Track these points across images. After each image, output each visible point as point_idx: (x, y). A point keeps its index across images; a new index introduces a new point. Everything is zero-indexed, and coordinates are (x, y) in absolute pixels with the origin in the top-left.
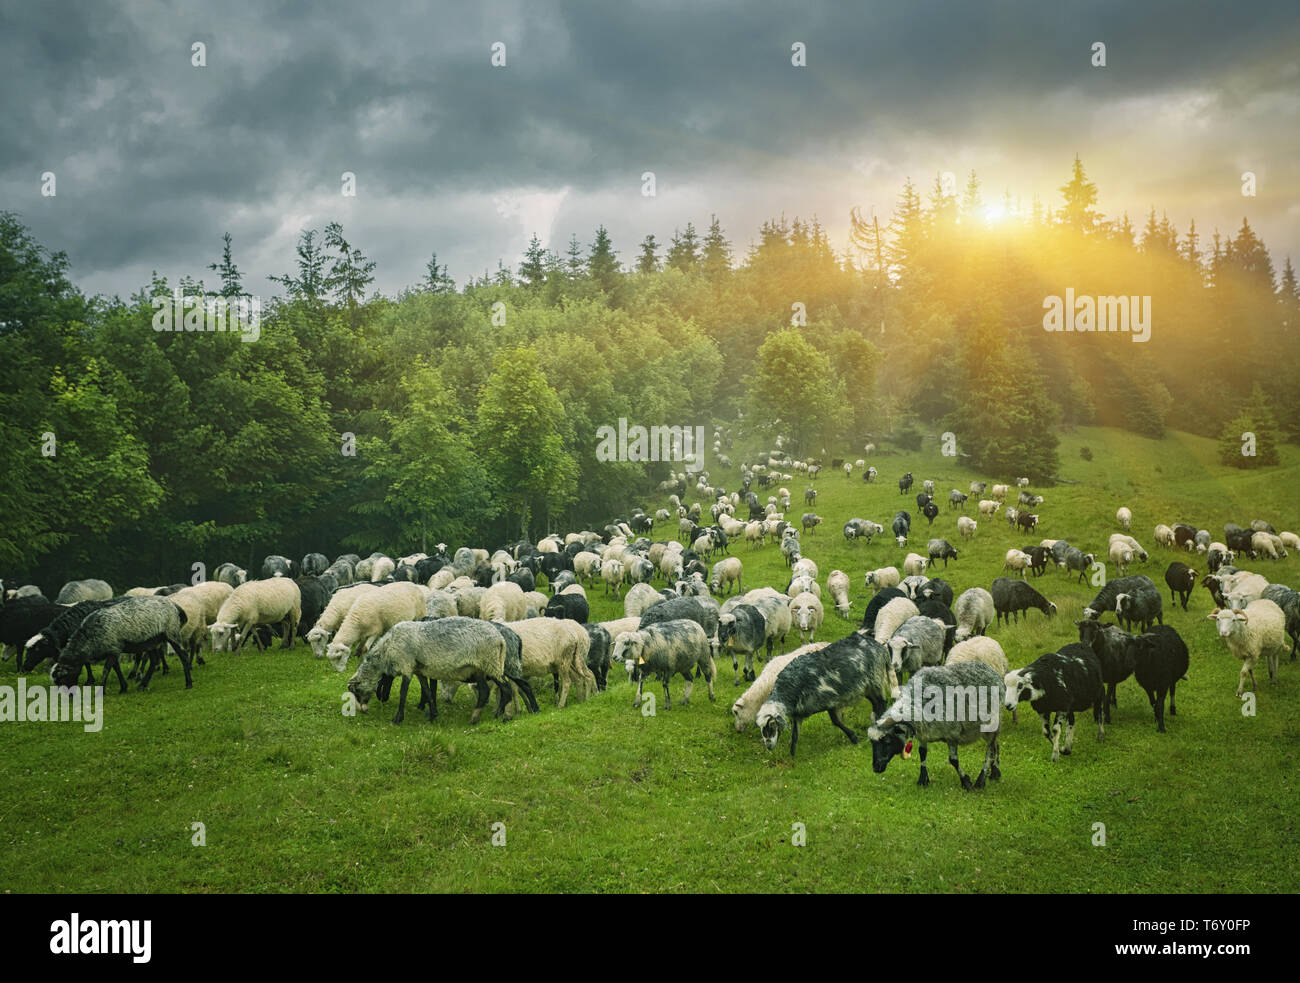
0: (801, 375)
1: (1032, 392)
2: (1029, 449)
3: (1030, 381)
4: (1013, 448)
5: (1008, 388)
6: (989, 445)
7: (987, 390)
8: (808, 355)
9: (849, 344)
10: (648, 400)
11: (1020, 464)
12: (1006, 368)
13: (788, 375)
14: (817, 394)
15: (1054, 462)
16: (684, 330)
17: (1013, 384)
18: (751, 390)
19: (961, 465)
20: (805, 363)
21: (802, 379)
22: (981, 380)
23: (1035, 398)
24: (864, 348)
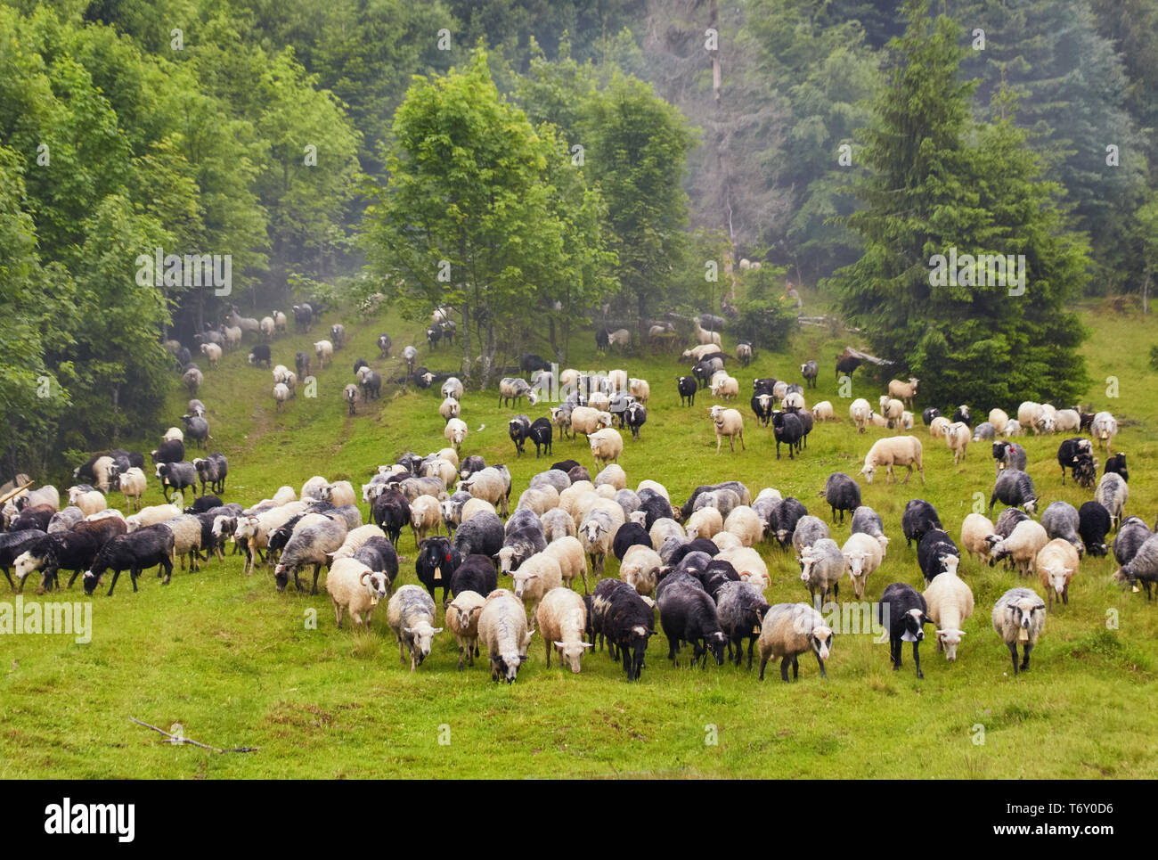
0: (486, 174)
1: (1026, 220)
2: (1015, 351)
3: (1021, 196)
4: (979, 345)
5: (968, 210)
6: (925, 339)
7: (925, 215)
8: (506, 129)
9: (624, 109)
10: (110, 225)
11: (994, 381)
12: (968, 164)
13: (455, 174)
14: (524, 219)
15: (1072, 377)
16: (268, 76)
17: (984, 203)
18: (371, 208)
19: (869, 383)
20: (497, 149)
21: (487, 182)
22: (912, 192)
23: (1030, 233)
24: (657, 119)
